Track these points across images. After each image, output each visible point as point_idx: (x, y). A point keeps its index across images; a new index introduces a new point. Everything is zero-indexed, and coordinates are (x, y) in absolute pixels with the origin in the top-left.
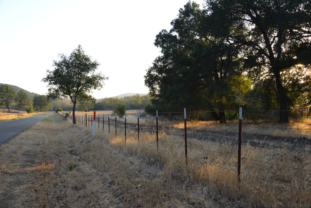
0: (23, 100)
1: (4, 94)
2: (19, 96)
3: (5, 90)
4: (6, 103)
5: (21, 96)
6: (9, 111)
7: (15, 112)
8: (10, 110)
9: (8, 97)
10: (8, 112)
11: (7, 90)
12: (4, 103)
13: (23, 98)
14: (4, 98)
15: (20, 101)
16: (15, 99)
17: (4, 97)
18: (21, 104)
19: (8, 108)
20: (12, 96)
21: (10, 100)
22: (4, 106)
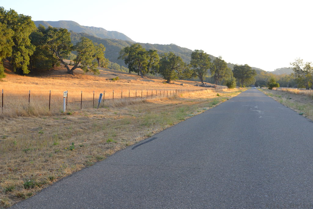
0: (220, 69)
1: (197, 62)
2: (216, 65)
3: (199, 57)
4: (200, 74)
5: (218, 64)
6: (202, 84)
7: (210, 87)
8: (204, 83)
9: (202, 66)
10: (201, 86)
11: (201, 56)
12: (197, 74)
13: (221, 67)
14: (198, 67)
15: (217, 71)
16: (210, 68)
17: (197, 65)
18: (217, 75)
19: (202, 81)
20: (207, 65)
21: (204, 70)
22: (197, 78)
